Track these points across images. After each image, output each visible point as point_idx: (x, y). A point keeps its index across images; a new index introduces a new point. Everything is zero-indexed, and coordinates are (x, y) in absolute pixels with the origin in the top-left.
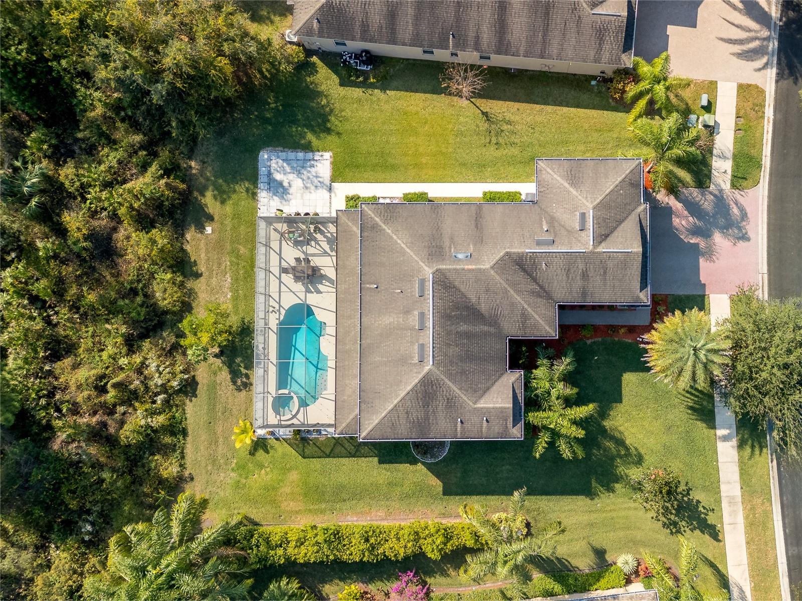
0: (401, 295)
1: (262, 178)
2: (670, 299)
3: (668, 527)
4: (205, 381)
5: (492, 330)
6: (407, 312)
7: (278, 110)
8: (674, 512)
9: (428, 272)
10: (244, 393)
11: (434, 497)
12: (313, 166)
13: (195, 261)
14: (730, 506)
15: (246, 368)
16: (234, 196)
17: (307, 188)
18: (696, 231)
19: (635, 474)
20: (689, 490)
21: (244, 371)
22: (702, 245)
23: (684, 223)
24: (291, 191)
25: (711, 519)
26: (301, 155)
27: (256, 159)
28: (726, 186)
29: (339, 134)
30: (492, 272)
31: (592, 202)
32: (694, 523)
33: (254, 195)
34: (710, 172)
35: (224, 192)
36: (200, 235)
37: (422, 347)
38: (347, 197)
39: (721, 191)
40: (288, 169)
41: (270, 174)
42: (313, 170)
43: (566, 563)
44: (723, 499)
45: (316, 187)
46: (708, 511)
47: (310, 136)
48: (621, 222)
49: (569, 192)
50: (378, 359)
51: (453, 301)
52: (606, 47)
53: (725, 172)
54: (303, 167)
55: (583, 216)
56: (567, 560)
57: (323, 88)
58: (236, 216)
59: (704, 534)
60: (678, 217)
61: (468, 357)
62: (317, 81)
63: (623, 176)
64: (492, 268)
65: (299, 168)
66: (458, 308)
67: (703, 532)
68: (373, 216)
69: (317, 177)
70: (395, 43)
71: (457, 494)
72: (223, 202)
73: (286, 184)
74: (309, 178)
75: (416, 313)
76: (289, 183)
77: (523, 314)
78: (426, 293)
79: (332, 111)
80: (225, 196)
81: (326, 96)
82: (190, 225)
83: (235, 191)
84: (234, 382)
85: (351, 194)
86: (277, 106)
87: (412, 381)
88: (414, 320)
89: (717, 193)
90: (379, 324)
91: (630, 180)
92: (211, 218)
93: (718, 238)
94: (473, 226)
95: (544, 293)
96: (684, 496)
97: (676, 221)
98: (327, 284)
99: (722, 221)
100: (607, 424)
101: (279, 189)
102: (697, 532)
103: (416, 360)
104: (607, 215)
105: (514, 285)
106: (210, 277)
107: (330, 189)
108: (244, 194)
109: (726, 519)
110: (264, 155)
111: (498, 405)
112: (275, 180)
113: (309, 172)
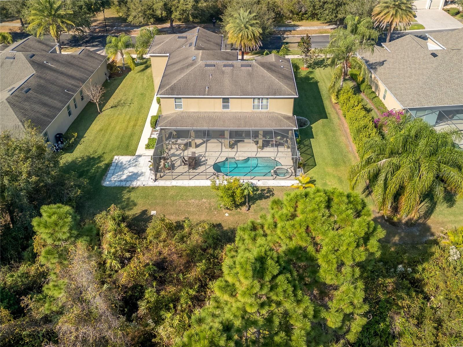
0: (213, 75)
1: (123, 184)
6: (223, 72)
10: (275, 192)
12: (122, 163)
16: (132, 199)
21: (259, 192)
24: (136, 171)
26: (112, 168)
27: (107, 188)
29: (104, 153)
33: (133, 188)
35: (127, 204)
38: (146, 148)
40: (120, 173)
41: (121, 181)
42: (124, 163)
45: (136, 162)
47: (102, 164)
50: (249, 87)
54: (121, 167)
58: (146, 197)
68: (165, 89)
69: (130, 161)
72: (135, 205)
73: (131, 174)
74: (130, 165)
75: (224, 68)
76: (130, 173)
80: (131, 203)
83: (129, 199)
84: (268, 198)
88: (228, 69)
101: (135, 176)
103: (250, 68)
106: (189, 213)
107: (140, 156)
108: (132, 194)
110: (106, 184)
112: (126, 179)
113: (125, 164)
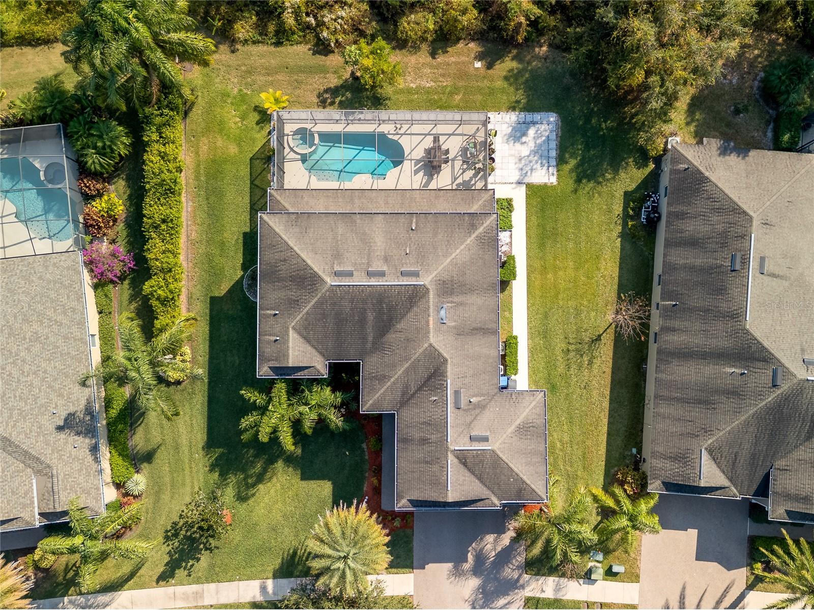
0: (404, 253)
1: (529, 117)
2: (408, 531)
3: (173, 528)
4: (328, 63)
5: (369, 345)
6: (386, 259)
7: (599, 131)
8: (189, 534)
9: (426, 280)
10: (316, 100)
11: (208, 288)
12: (542, 166)
13: (448, 52)
14: (193, 593)
15: (341, 102)
16: (512, 89)
17: (520, 160)
18: (480, 558)
19: (229, 494)
20: (211, 550)
21: (338, 100)
22: (467, 566)
23: (489, 546)
24: (518, 145)
25: (180, 573)
26: (553, 153)
27: (548, 109)
28: (528, 592)
29: (576, 191)
30: (426, 345)
31: (499, 449)
32: (177, 555)
33: (513, 109)
34: (543, 575)
35: (516, 79)
36: (473, 56)
37: (350, 274)
38: (511, 200)
39: (523, 587)
40: (539, 141)
41: (534, 123)
42: (538, 165)
43: (139, 423)
44: (201, 586)
45: (522, 169)
46: (189, 570)
47: (573, 162)
48: (480, 479)
49: (510, 424)
50: (340, 231)
51: (397, 305)
52: (668, 465)
53: (543, 591)
54: (541, 156)
55: (485, 439)
56: (142, 422)
57: (622, 175)
58: (492, 92)
59: (165, 565)
60: (495, 540)
61: (340, 321)
62: (629, 168)
63: (528, 482)
64: (431, 345)
65: (540, 152)
66: (390, 310)
67: (167, 564)
68: (485, 225)
69: (532, 170)
70: (666, 246)
71: (211, 310)
72: (506, 78)
73: (524, 139)
74: (530, 162)
75: (385, 268)
76: (525, 142)
77: (384, 377)
78: (405, 278)
79: (599, 183)
80: (512, 80)
81: (614, 178)
82: (483, 46)
83: (517, 90)
84: (326, 91)
85: (514, 203)
86: (603, 129)
87: (316, 264)
88: (378, 266)
89: (521, 582)
90: (375, 232)
91: (525, 489)
92: (490, 66)
93: (474, 582)
94: (474, 325)
95: (406, 399)
96: (205, 544)
97: (490, 538)
98: (424, 181)
99: (490, 587)
100: (280, 464)
101: (518, 133)
102: (167, 559)
103: (337, 268)
104: (487, 464)
105: (414, 367)
106: (432, 67)
107: (519, 183)
108: (513, 99)
109: (180, 589)
110: (553, 118)
111: (290, 352)
112: (528, 129)
113: (537, 162)
